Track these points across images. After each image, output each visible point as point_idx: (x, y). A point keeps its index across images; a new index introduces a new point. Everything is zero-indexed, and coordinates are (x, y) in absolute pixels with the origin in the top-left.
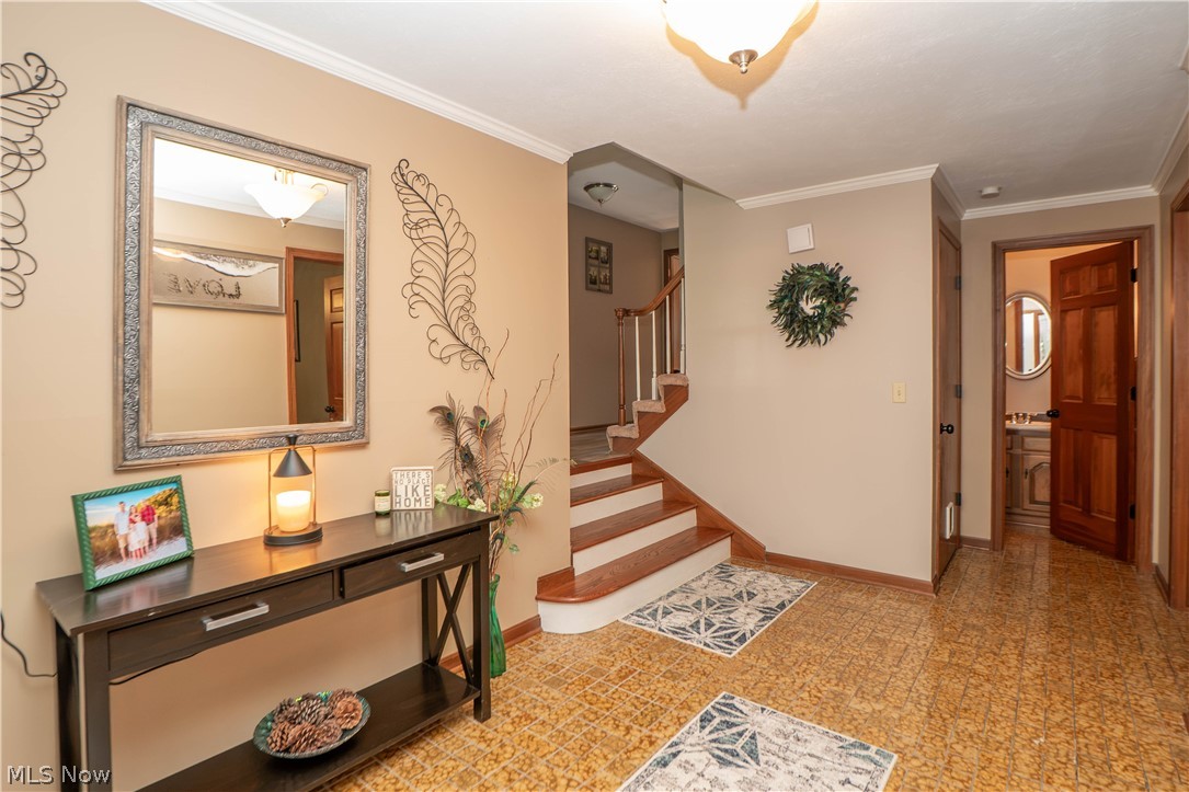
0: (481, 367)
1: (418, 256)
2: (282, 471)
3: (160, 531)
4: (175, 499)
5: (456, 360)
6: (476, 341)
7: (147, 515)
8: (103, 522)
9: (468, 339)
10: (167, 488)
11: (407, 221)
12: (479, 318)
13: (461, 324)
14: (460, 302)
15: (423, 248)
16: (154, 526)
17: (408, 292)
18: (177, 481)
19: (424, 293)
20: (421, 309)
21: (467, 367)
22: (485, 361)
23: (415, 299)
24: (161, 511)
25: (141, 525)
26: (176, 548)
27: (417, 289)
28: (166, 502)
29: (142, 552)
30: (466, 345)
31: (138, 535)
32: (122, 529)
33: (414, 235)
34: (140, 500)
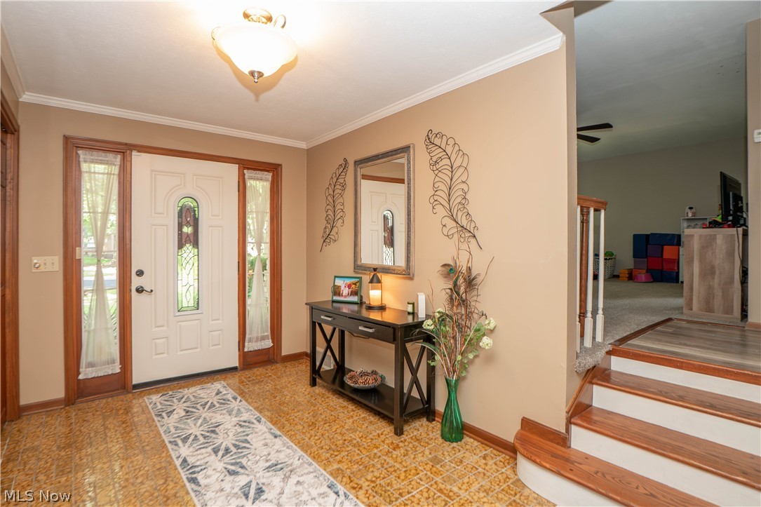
0: (473, 240)
1: (437, 179)
2: (371, 282)
3: (351, 292)
4: (358, 284)
5: (456, 236)
6: (469, 224)
7: (349, 286)
8: (339, 285)
9: (464, 222)
10: (357, 280)
11: (431, 162)
12: (471, 209)
13: (460, 214)
14: (459, 200)
15: (440, 174)
16: (350, 290)
17: (432, 201)
18: (361, 278)
19: (439, 199)
20: (439, 208)
21: (462, 240)
22: (475, 236)
23: (435, 203)
24: (353, 286)
25: (347, 288)
26: (355, 299)
27: (436, 198)
28: (355, 284)
29: (345, 297)
30: (462, 227)
31: (345, 291)
32: (342, 288)
33: (435, 169)
34: (349, 281)
